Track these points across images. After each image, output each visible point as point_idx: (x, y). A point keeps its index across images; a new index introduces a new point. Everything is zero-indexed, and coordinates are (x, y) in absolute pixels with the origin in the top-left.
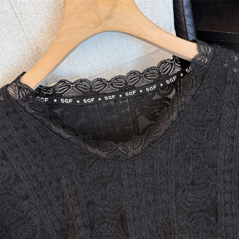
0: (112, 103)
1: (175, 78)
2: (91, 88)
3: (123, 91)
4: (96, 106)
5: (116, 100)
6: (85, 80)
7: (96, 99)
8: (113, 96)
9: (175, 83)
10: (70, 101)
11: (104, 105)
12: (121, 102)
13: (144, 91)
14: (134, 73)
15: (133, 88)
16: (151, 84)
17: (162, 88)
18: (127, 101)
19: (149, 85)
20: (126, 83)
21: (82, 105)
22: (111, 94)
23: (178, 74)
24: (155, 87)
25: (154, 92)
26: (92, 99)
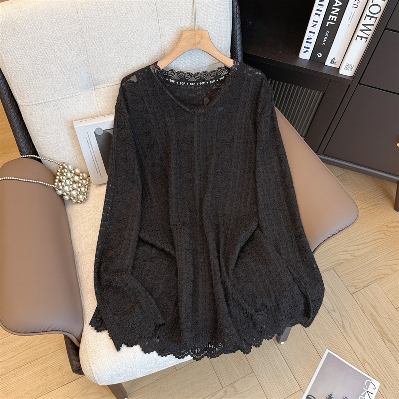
0: (193, 88)
1: (224, 77)
2: (184, 77)
3: (199, 81)
4: (185, 88)
5: (195, 86)
6: (182, 72)
7: (186, 84)
8: (194, 84)
9: (224, 80)
10: (174, 81)
11: (189, 88)
12: (197, 88)
13: (209, 83)
14: (205, 72)
15: (204, 80)
16: (213, 80)
17: (218, 82)
18: (200, 88)
19: (212, 80)
20: (201, 77)
21: (179, 85)
22: (193, 82)
23: (225, 75)
24: (214, 81)
25: (214, 84)
26: (184, 83)
